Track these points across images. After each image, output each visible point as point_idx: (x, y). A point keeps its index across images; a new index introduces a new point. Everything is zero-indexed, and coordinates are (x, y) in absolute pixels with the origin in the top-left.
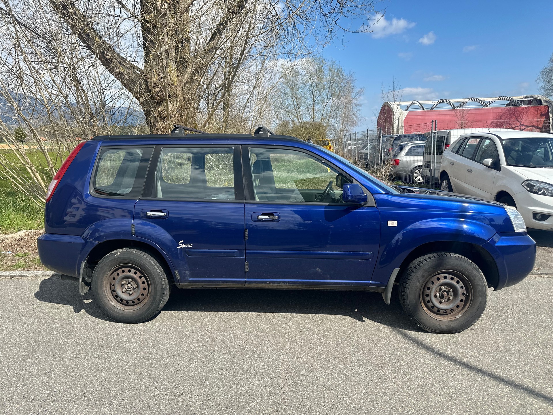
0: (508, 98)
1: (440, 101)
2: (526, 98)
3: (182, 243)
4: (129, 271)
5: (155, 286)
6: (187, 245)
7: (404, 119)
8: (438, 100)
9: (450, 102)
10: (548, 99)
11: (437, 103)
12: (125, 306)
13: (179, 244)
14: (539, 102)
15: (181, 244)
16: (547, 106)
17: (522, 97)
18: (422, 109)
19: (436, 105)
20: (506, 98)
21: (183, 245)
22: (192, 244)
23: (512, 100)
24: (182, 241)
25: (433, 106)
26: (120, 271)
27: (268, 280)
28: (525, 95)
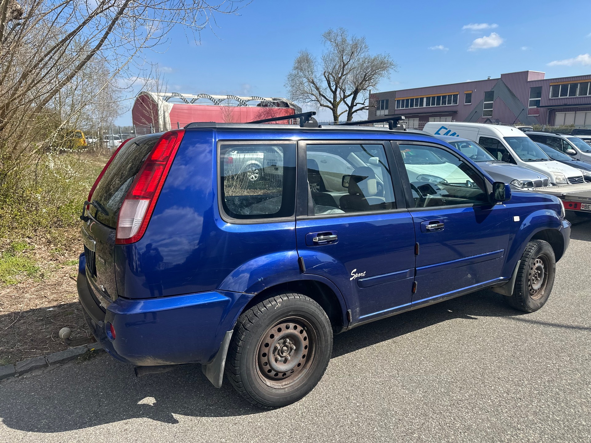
0: (261, 99)
1: (200, 95)
2: (274, 100)
3: (355, 273)
4: (288, 328)
5: (326, 338)
6: (360, 274)
7: (169, 112)
8: (198, 94)
9: (211, 97)
10: (293, 103)
11: (197, 98)
12: (281, 381)
13: (352, 274)
14: (286, 105)
15: (354, 275)
16: (293, 109)
17: (271, 99)
18: (186, 102)
19: (196, 100)
20: (259, 98)
21: (356, 275)
22: (365, 272)
23: (265, 101)
24: (355, 270)
25: (192, 100)
26: (275, 330)
27: (430, 298)
28: (273, 98)
